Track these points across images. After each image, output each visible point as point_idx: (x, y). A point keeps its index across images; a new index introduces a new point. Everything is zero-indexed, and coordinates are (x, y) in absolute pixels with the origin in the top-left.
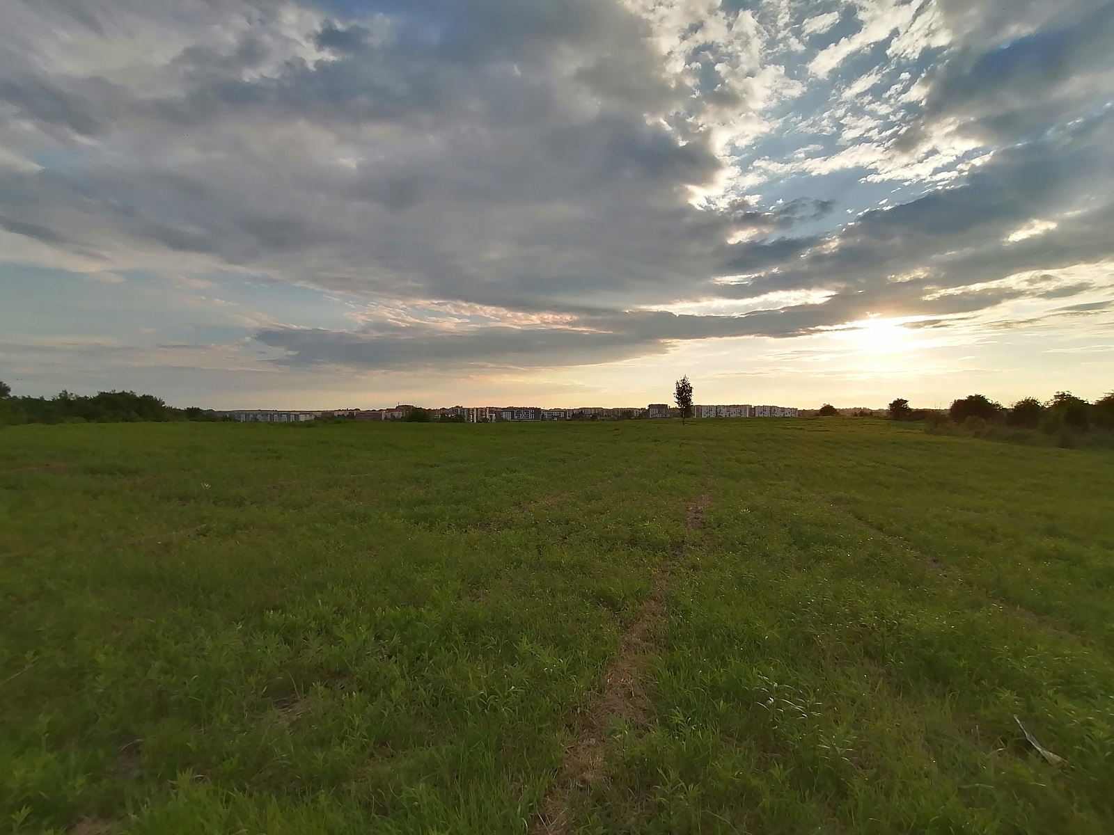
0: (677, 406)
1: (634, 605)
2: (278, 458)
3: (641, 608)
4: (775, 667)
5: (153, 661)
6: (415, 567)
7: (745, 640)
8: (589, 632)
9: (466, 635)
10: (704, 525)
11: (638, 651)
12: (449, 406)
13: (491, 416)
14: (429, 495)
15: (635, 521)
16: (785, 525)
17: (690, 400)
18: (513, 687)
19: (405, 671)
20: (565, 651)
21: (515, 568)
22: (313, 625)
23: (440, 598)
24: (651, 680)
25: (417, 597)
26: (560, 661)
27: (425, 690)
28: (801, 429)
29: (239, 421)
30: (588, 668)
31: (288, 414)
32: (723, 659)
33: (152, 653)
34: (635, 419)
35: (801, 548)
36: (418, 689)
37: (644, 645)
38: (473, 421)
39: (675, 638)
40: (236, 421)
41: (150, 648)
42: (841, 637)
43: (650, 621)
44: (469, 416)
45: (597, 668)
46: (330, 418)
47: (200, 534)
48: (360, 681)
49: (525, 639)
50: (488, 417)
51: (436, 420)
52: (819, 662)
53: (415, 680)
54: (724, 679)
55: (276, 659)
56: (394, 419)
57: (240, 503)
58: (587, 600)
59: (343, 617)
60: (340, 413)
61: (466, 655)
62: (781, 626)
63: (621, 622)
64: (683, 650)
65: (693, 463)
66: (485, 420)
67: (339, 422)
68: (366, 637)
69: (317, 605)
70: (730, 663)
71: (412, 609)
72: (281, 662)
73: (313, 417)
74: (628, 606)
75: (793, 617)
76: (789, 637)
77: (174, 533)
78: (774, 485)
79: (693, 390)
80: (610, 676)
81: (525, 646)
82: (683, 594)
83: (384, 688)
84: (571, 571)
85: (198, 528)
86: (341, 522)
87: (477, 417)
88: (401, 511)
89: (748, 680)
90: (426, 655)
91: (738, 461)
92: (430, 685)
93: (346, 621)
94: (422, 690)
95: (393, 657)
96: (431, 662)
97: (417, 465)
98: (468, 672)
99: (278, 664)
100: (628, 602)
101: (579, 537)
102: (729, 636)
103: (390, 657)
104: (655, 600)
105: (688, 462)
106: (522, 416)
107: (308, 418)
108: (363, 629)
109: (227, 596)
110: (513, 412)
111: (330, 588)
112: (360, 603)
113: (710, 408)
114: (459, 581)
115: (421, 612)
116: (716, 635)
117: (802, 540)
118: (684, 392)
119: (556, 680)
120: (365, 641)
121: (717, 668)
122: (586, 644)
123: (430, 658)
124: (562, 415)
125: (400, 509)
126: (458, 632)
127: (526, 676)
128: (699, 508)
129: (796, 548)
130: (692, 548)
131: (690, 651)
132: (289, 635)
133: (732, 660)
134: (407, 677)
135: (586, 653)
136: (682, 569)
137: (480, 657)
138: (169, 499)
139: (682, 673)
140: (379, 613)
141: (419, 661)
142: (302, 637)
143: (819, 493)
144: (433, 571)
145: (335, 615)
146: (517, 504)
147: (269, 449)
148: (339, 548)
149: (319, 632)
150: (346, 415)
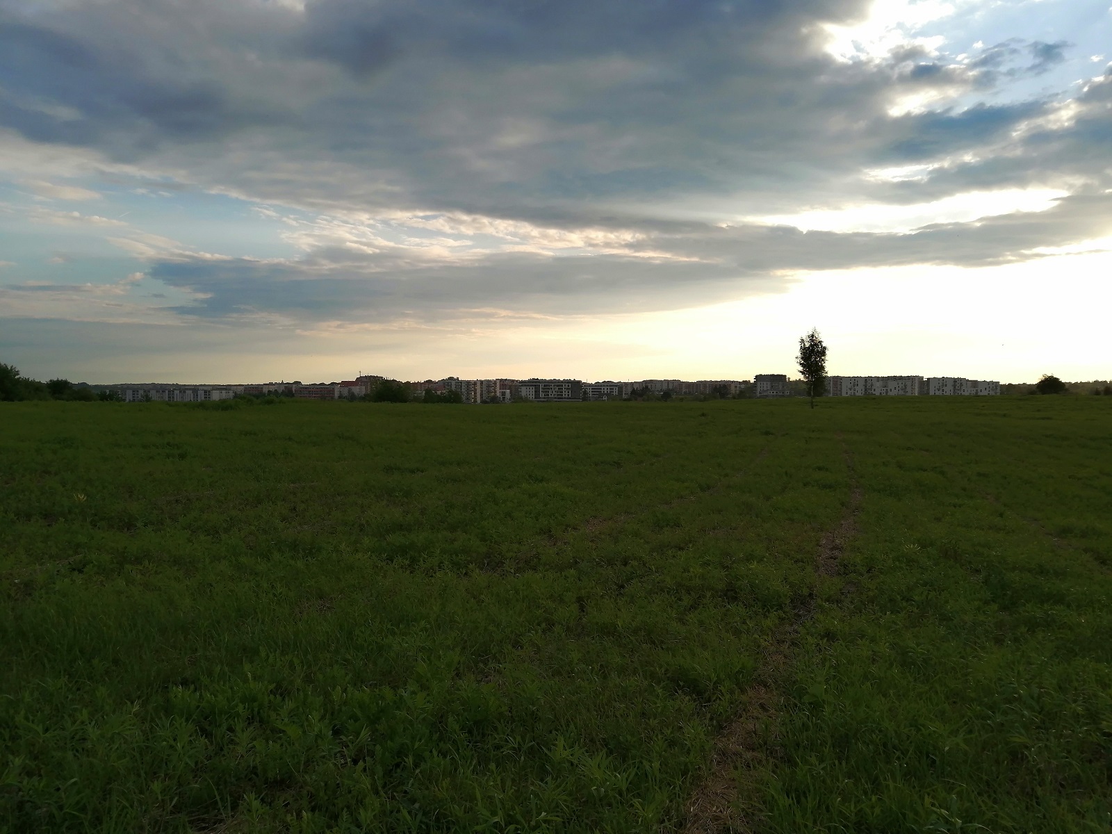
0: (801, 377)
1: (732, 692)
2: (182, 456)
3: (744, 698)
4: (959, 794)
5: (11, 757)
6: (389, 626)
7: (912, 752)
8: (662, 733)
9: (470, 732)
10: (846, 569)
11: (739, 764)
12: (437, 377)
13: (503, 394)
14: (409, 516)
15: (734, 562)
16: (978, 571)
17: (823, 368)
18: (544, 814)
19: (379, 783)
20: (624, 761)
21: (544, 632)
22: (240, 708)
23: (429, 675)
24: (761, 811)
25: (394, 672)
26: (616, 776)
27: (409, 813)
28: (1004, 415)
29: (124, 400)
30: (660, 788)
31: (195, 389)
32: (875, 780)
33: (10, 744)
34: (734, 398)
35: (1004, 608)
36: (398, 811)
37: (749, 755)
38: (475, 401)
39: (798, 745)
40: (119, 400)
41: (7, 738)
42: (1069, 752)
43: (757, 718)
44: (468, 394)
45: (674, 788)
46: (257, 397)
47: (74, 570)
48: (312, 796)
49: (561, 742)
50: (498, 394)
51: (416, 400)
52: (1033, 789)
53: (393, 798)
54: (877, 811)
55: (190, 757)
56: (352, 398)
57: (128, 525)
58: (658, 683)
59: (283, 700)
60: (272, 388)
61: (471, 763)
62: (971, 732)
63: (711, 719)
64: (812, 765)
65: (827, 470)
66: (494, 400)
67: (270, 402)
68: (320, 731)
69: (246, 681)
70: (887, 786)
71: (387, 691)
72: (196, 763)
73: (231, 394)
74: (723, 695)
75: (990, 718)
76: (984, 749)
77: (38, 567)
78: (960, 506)
79: (827, 352)
80: (694, 803)
81: (561, 751)
82: (812, 679)
83: (348, 807)
84: (633, 638)
85: (71, 560)
86: (276, 556)
87: (481, 395)
88: (366, 541)
89: (917, 813)
90: (410, 760)
91: (900, 466)
92: (417, 805)
93: (290, 705)
94: (405, 812)
95: (361, 763)
96: (417, 771)
97: (389, 470)
98: (474, 788)
99: (192, 766)
100: (722, 688)
101: (645, 585)
102: (885, 745)
103: (355, 762)
104: (765, 686)
105: (820, 469)
106: (552, 393)
107: (224, 395)
108: (314, 717)
109: (116, 662)
110: (537, 388)
111: (263, 654)
112: (308, 679)
113: (855, 380)
114: (458, 650)
115: (401, 697)
116: (864, 742)
117: (1005, 595)
118: (813, 354)
119: (610, 805)
120: (318, 736)
121: (866, 793)
122: (657, 752)
123: (416, 766)
124: (616, 392)
125: (366, 538)
126: (457, 727)
127: (565, 797)
128: (837, 541)
129: (995, 607)
130: (827, 605)
131: (822, 766)
132: (206, 723)
133: (891, 784)
134: (382, 792)
135: (656, 765)
136: (809, 638)
137: (493, 766)
138: (29, 517)
139: (809, 800)
140: (337, 695)
141: (399, 770)
142: (225, 726)
143: (1035, 520)
144: (417, 634)
145: (272, 696)
146: (547, 532)
147: (168, 444)
148: (275, 595)
149: (250, 721)
150: (280, 391)
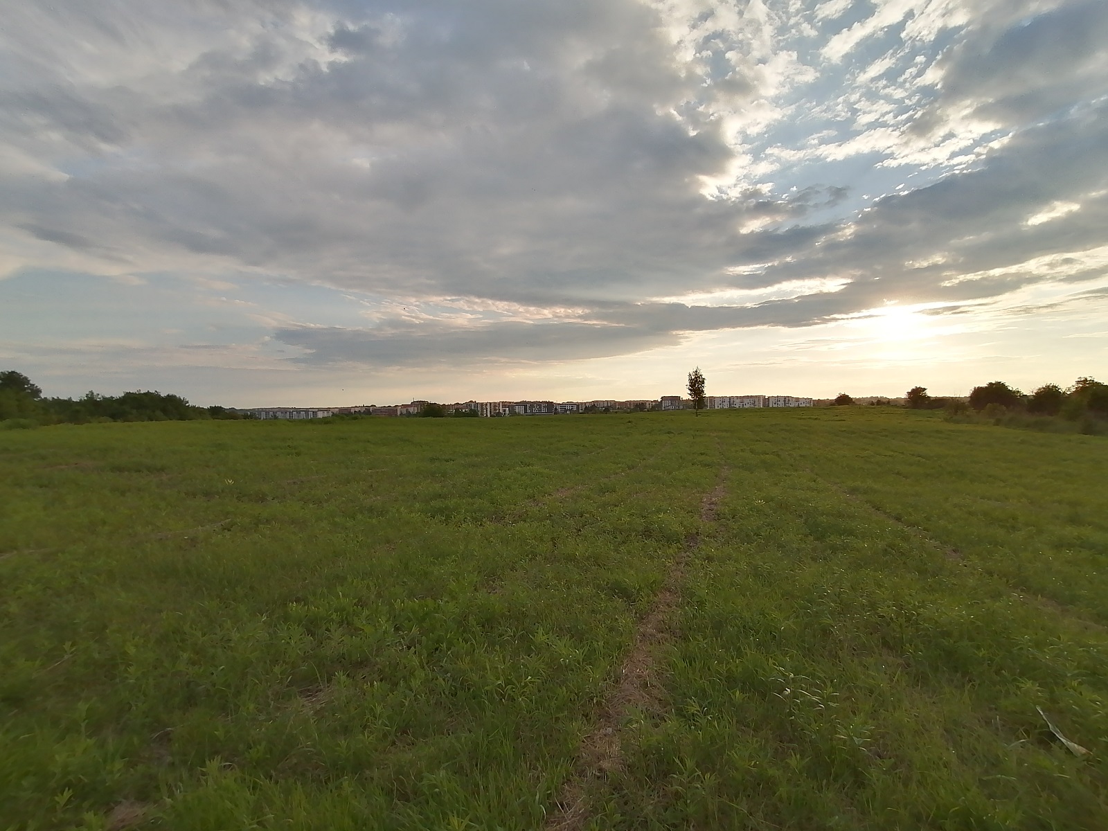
0: (690, 397)
1: (649, 596)
2: (298, 454)
3: (656, 599)
4: (791, 657)
5: (181, 653)
6: (432, 560)
7: (761, 631)
8: (605, 623)
9: (483, 626)
10: (718, 517)
11: (653, 642)
12: (463, 400)
13: (505, 411)
14: (445, 489)
15: (649, 513)
16: (801, 516)
17: (703, 391)
18: (530, 677)
19: (425, 661)
20: (581, 642)
21: (530, 560)
22: (334, 616)
23: (457, 590)
24: (667, 671)
25: (434, 589)
26: (576, 652)
27: (444, 680)
28: (816, 419)
29: (260, 418)
30: (603, 658)
31: (307, 411)
32: (738, 650)
33: (180, 644)
34: (648, 411)
35: (817, 539)
36: (437, 679)
37: (659, 636)
38: (487, 415)
39: (690, 628)
40: (256, 418)
41: (179, 640)
42: (858, 628)
43: (665, 612)
44: (482, 410)
45: (613, 658)
46: (347, 415)
47: (225, 529)
48: (381, 671)
49: (541, 631)
50: (501, 411)
51: (450, 415)
52: (836, 652)
53: (434, 670)
54: (740, 669)
55: (300, 649)
56: (409, 414)
57: (262, 499)
58: (602, 591)
59: (363, 609)
60: (357, 410)
61: (484, 646)
62: (797, 617)
63: (636, 613)
64: (699, 641)
65: (706, 455)
66: (499, 414)
67: (356, 418)
68: (386, 628)
69: (338, 598)
70: (746, 654)
71: (429, 601)
72: (305, 653)
73: (330, 414)
74: (643, 598)
75: (809, 608)
76: (805, 628)
77: (200, 528)
78: (789, 476)
79: (705, 382)
80: (625, 667)
81: (541, 637)
82: (699, 586)
83: (404, 677)
84: (586, 563)
85: (223, 523)
86: (359, 516)
87: (490, 411)
88: (417, 505)
89: (764, 670)
90: (444, 646)
91: (752, 452)
92: (449, 675)
93: (366, 612)
94: (441, 680)
95: (413, 648)
96: (449, 653)
97: (432, 460)
98: (485, 662)
99: (302, 654)
100: (642, 593)
101: (594, 529)
102: (744, 627)
103: (409, 648)
104: (669, 591)
105: (702, 454)
106: (535, 410)
107: (326, 414)
108: (382, 620)
109: (252, 588)
110: (525, 406)
111: (350, 580)
112: (379, 595)
113: (723, 399)
114: (476, 573)
115: (439, 605)
116: (731, 626)
117: (817, 530)
118: (696, 384)
119: (573, 670)
120: (385, 632)
121: (733, 658)
122: (601, 635)
123: (448, 649)
124: (575, 409)
125: (417, 504)
126: (475, 623)
127: (543, 666)
128: (714, 499)
129: (812, 538)
130: (707, 539)
131: (705, 641)
132: (311, 626)
133: (748, 651)
134: (426, 667)
135: (601, 644)
136: (696, 560)
137: (497, 648)
138: (194, 495)
139: (697, 663)
140: (398, 605)
141: (437, 652)
142: (324, 628)
143: (835, 483)
144: (450, 564)
145: (355, 607)
146: (531, 497)
147: (289, 446)
148: (358, 542)
149: (341, 624)
150: (362, 411)
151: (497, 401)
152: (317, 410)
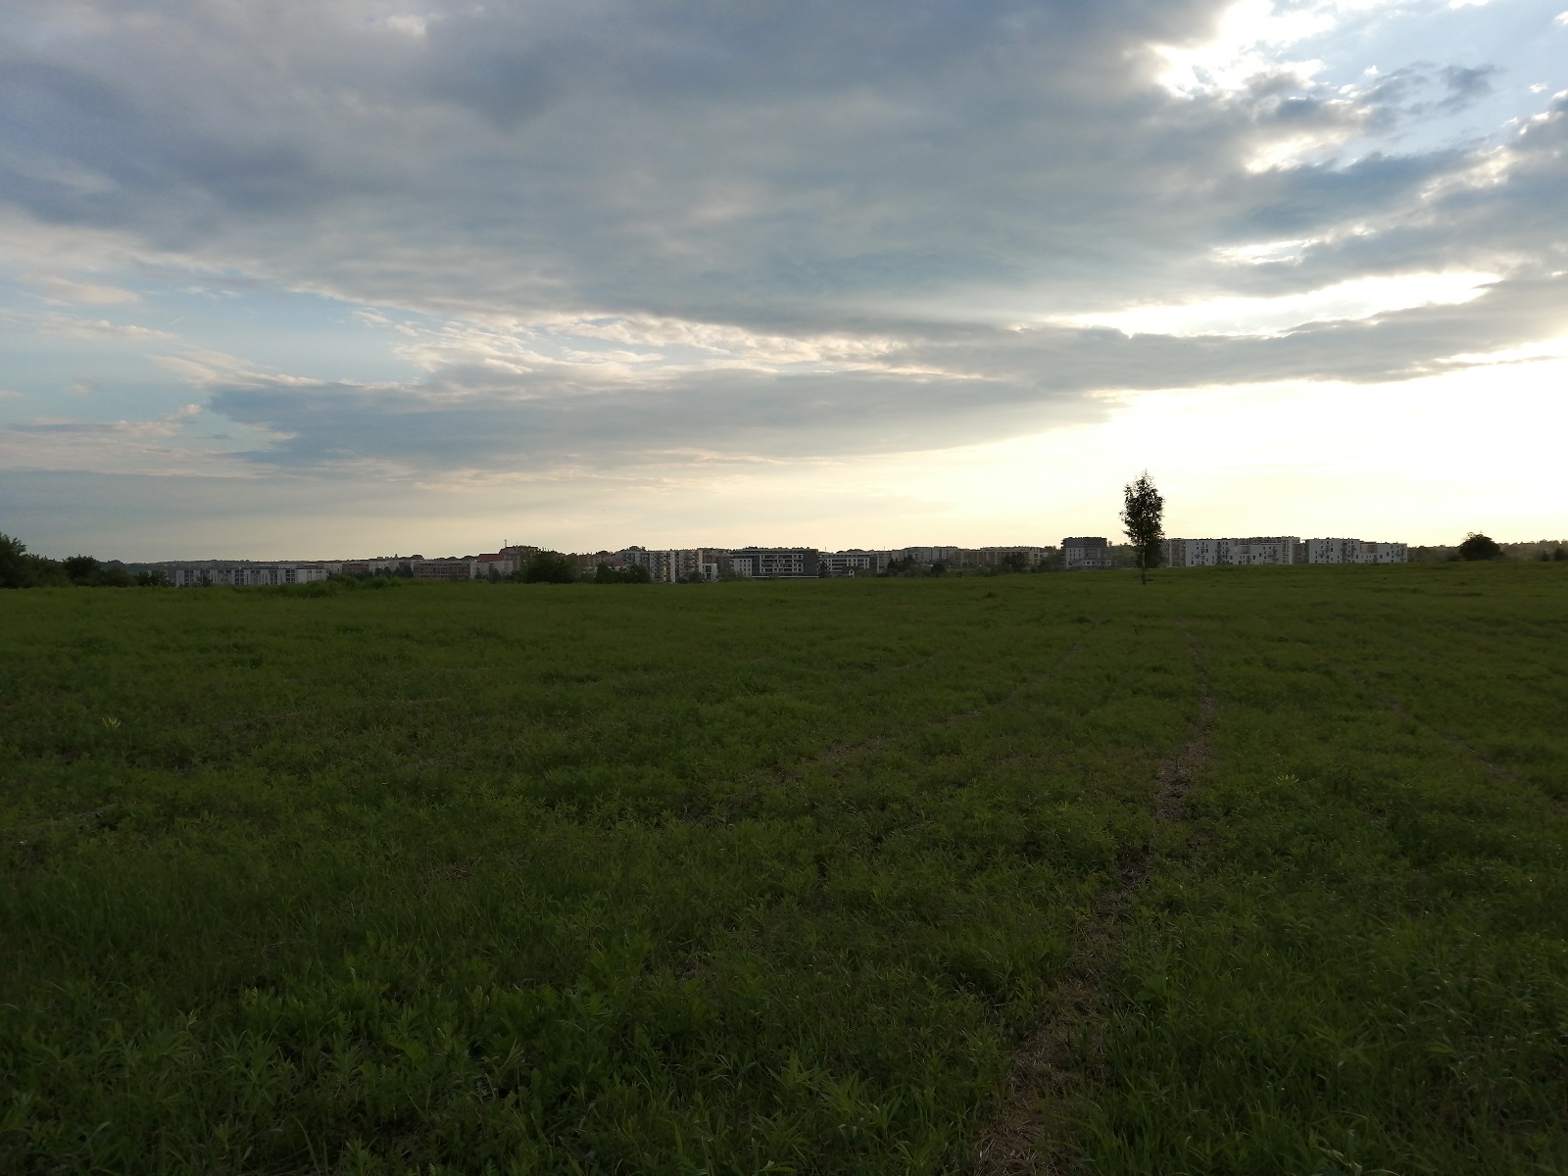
0: (1128, 540)
1: (1035, 987)
2: (256, 663)
3: (1053, 995)
4: (1361, 1130)
5: (16, 1093)
6: (550, 900)
7: (1291, 1070)
8: (938, 1047)
9: (666, 1049)
10: (1193, 812)
11: (1047, 1090)
12: (614, 547)
13: (708, 569)
14: (577, 743)
15: (1036, 803)
16: (1380, 812)
17: (1158, 527)
18: (770, 1163)
19: (538, 1123)
20: (884, 1087)
21: (769, 905)
22: (340, 1020)
23: (607, 968)
24: (1078, 1155)
25: (557, 966)
26: (872, 1109)
27: (581, 1164)
28: (1415, 591)
29: (173, 585)
30: (936, 1125)
31: (273, 568)
32: (1240, 1111)
33: (14, 1074)
34: (1033, 571)
35: (1419, 864)
36: (566, 1162)
37: (1060, 1077)
38: (669, 580)
39: (1130, 1062)
40: (165, 584)
41: (10, 1065)
42: (1513, 1067)
43: (1072, 1024)
44: (659, 570)
45: (955, 1124)
46: (361, 577)
47: (104, 825)
48: (442, 1143)
49: (795, 1062)
50: (701, 570)
51: (586, 579)
52: (1463, 1120)
53: (558, 1144)
54: (1243, 1153)
55: (269, 1089)
56: (495, 577)
57: (180, 760)
58: (931, 976)
59: (401, 1006)
60: (382, 565)
61: (667, 1092)
62: (1374, 1040)
63: (1007, 1026)
64: (1148, 1089)
65: (1166, 671)
66: (695, 578)
67: (379, 585)
68: (453, 1049)
69: (348, 980)
70: (1257, 1119)
71: (548, 992)
72: (279, 1098)
73: (324, 575)
74: (1022, 991)
75: (1401, 1019)
76: (1392, 1064)
77: (52, 822)
78: (1354, 720)
79: (1163, 505)
80: (984, 1146)
81: (794, 1074)
82: (1149, 967)
83: (494, 1158)
84: (894, 913)
85: (100, 811)
86: (390, 802)
87: (677, 571)
88: (517, 780)
89: (1298, 1157)
90: (581, 1090)
91: (1269, 664)
92: (592, 1154)
93: (409, 1013)
94: (575, 1164)
95: (511, 1094)
96: (592, 1105)
97: (548, 678)
98: (672, 1127)
99: (273, 1102)
100: (1021, 982)
101: (911, 838)
102: (1253, 1059)
103: (503, 1093)
104: (1082, 978)
105: (1155, 670)
106: (777, 568)
107: (314, 576)
108: (445, 1030)
109: (164, 955)
110: (755, 560)
111: (372, 942)
112: (436, 977)
113: (1203, 544)
114: (647, 932)
115: (568, 999)
116: (1224, 1057)
117: (1419, 844)
118: (1143, 508)
119: (865, 1150)
120: (450, 1057)
121: (1227, 1129)
122: (930, 1074)
123: (590, 1097)
124: (866, 564)
125: (516, 776)
126: (647, 1042)
127: (801, 1140)
128: (1182, 772)
129: (1406, 862)
130: (1168, 862)
131: (1164, 1091)
132: (291, 1041)
133: (1262, 1115)
134: (542, 1136)
135: (930, 1092)
136: (1144, 909)
137: (698, 1097)
138: (39, 751)
139: (1146, 1139)
140: (477, 997)
141: (566, 1104)
142: (318, 1045)
143: (1461, 738)
144: (589, 911)
145: (384, 1001)
146: (772, 764)
147: (236, 646)
148: (388, 858)
149: (356, 1034)
150: (393, 569)
151: (692, 546)
152: (294, 566)
